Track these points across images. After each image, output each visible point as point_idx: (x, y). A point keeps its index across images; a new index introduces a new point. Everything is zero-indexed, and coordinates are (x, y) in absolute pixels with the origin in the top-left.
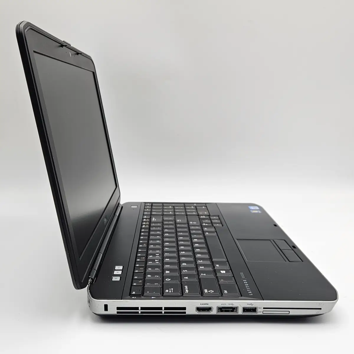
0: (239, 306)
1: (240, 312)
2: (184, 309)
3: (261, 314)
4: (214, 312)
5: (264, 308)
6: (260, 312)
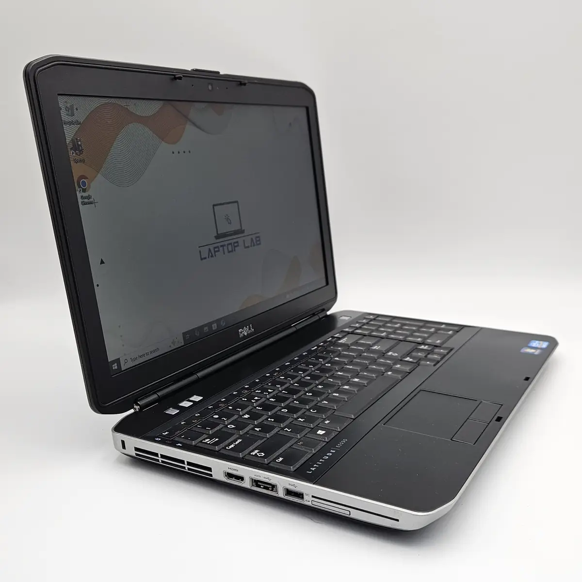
0: (278, 484)
1: (281, 494)
2: (210, 469)
3: (309, 504)
4: (247, 484)
5: (313, 496)
6: (308, 501)
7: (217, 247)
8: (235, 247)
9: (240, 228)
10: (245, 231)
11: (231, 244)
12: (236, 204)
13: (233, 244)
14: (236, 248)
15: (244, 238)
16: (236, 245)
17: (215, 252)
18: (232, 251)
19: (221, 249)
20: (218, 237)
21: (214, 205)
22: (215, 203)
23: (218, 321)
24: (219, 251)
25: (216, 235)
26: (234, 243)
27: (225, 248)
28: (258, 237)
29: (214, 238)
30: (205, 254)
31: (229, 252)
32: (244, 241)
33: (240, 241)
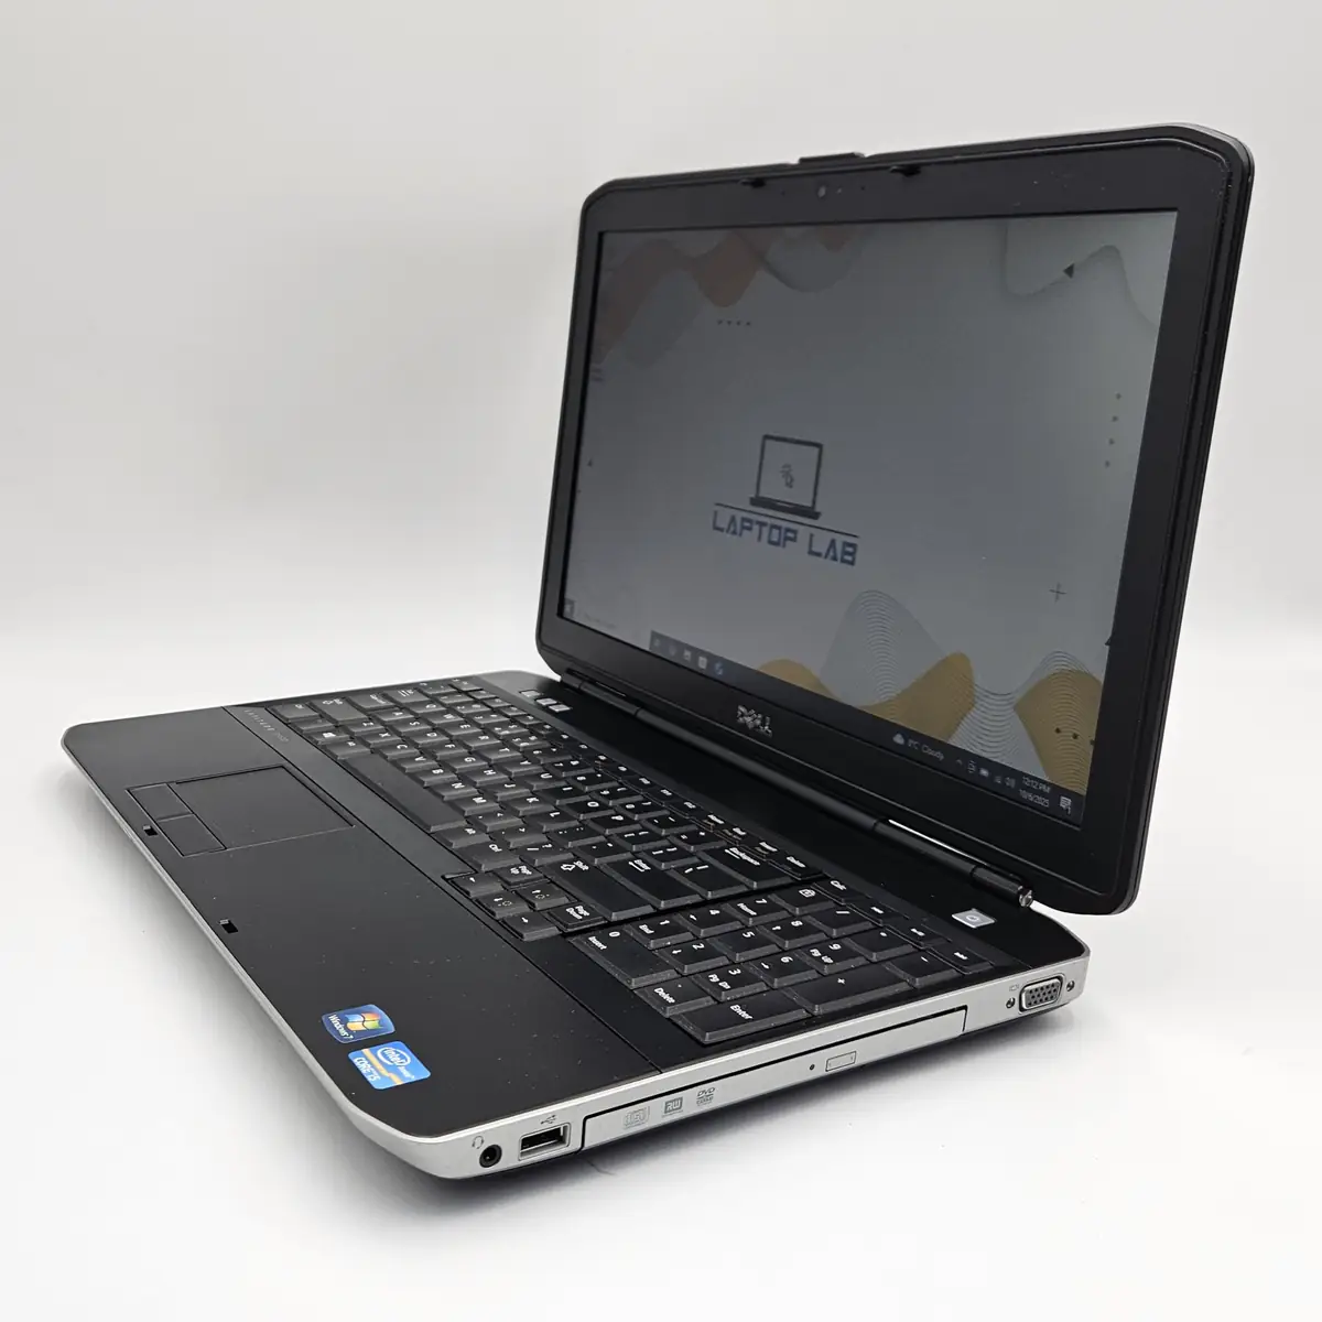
7: (749, 521)
8: (787, 538)
9: (809, 504)
10: (821, 518)
11: (779, 528)
12: (816, 450)
13: (783, 531)
14: (788, 543)
15: (813, 530)
16: (790, 535)
17: (743, 528)
18: (776, 544)
19: (756, 527)
20: (757, 501)
21: (767, 437)
22: (771, 433)
23: (712, 658)
24: (750, 529)
25: (753, 495)
26: (788, 530)
27: (765, 530)
28: (853, 545)
29: (748, 501)
30: (723, 523)
31: (771, 542)
32: (812, 536)
33: (803, 532)
